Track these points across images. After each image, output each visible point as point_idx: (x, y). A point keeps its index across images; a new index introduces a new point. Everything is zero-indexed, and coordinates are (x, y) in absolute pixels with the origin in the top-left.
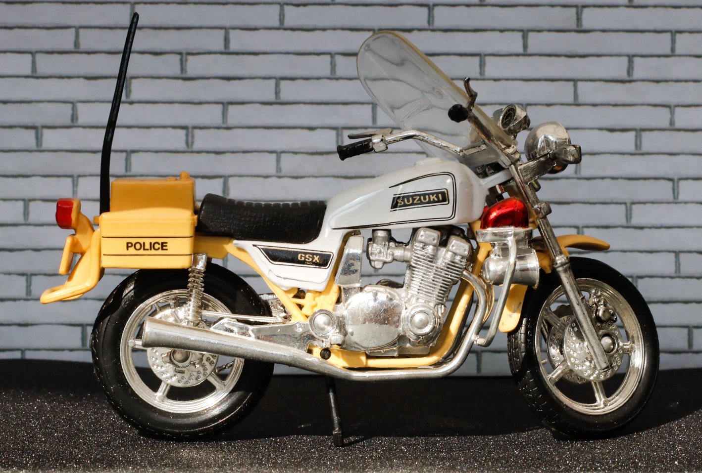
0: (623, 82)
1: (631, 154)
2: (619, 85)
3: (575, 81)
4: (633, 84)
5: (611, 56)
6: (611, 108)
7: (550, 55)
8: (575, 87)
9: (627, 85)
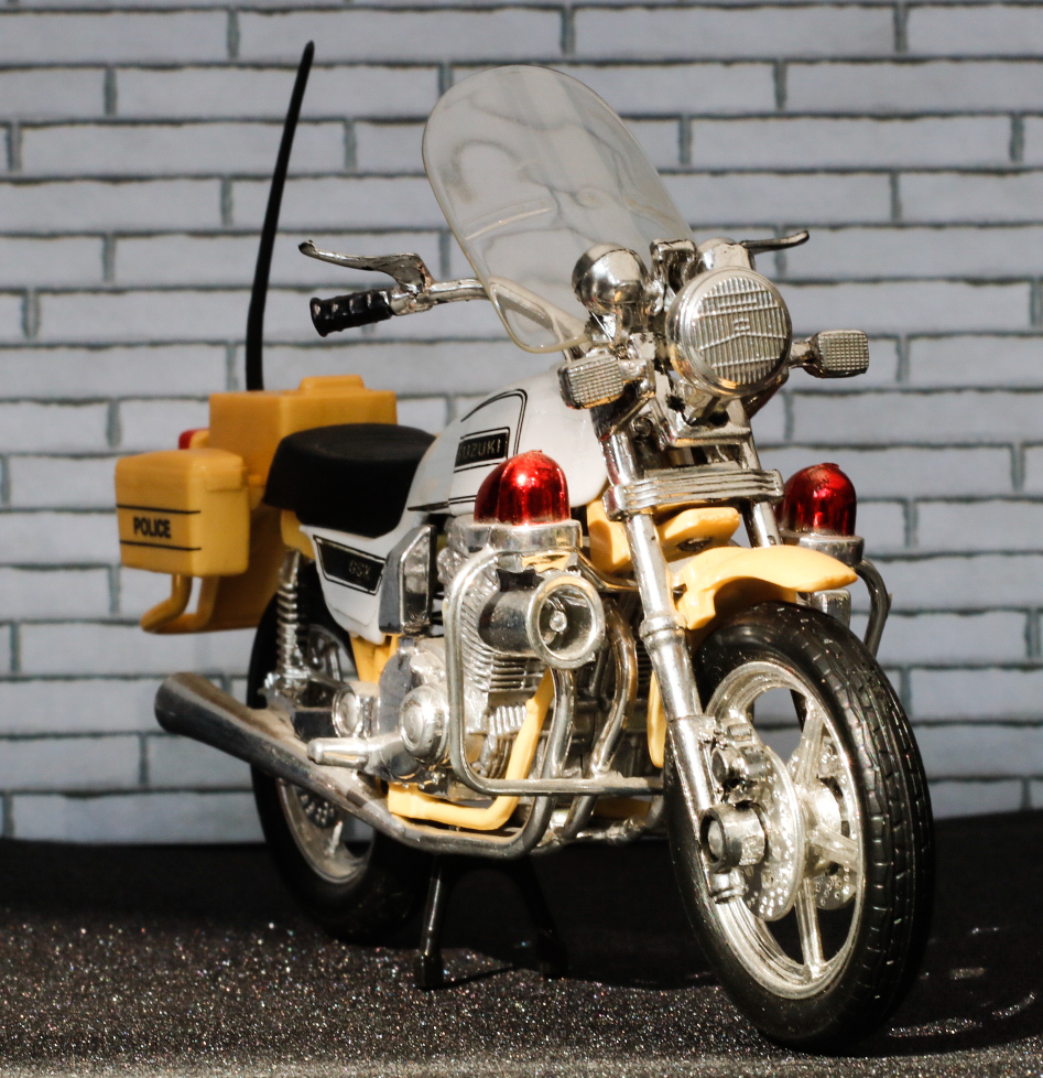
0: (1000, 172)
1: (1022, 335)
2: (992, 181)
3: (893, 172)
4: (1023, 178)
5: (972, 114)
6: (973, 232)
7: (836, 115)
8: (894, 185)
9: (1011, 180)
